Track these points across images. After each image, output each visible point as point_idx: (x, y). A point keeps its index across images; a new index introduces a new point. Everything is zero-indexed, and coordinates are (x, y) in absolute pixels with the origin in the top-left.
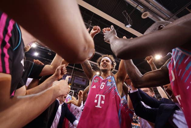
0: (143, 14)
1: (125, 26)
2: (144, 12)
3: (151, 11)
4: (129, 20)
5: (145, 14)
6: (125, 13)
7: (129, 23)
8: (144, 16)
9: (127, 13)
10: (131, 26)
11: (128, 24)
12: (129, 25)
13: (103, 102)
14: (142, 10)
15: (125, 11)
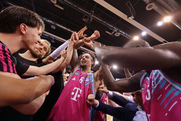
0: (148, 6)
1: (128, 17)
2: (150, 3)
3: (157, 2)
4: (132, 11)
5: (150, 6)
6: (129, 4)
7: (132, 15)
8: (149, 8)
9: (131, 4)
10: (133, 18)
11: (130, 16)
12: (132, 17)
13: (79, 96)
14: (147, 1)
15: (129, 2)
